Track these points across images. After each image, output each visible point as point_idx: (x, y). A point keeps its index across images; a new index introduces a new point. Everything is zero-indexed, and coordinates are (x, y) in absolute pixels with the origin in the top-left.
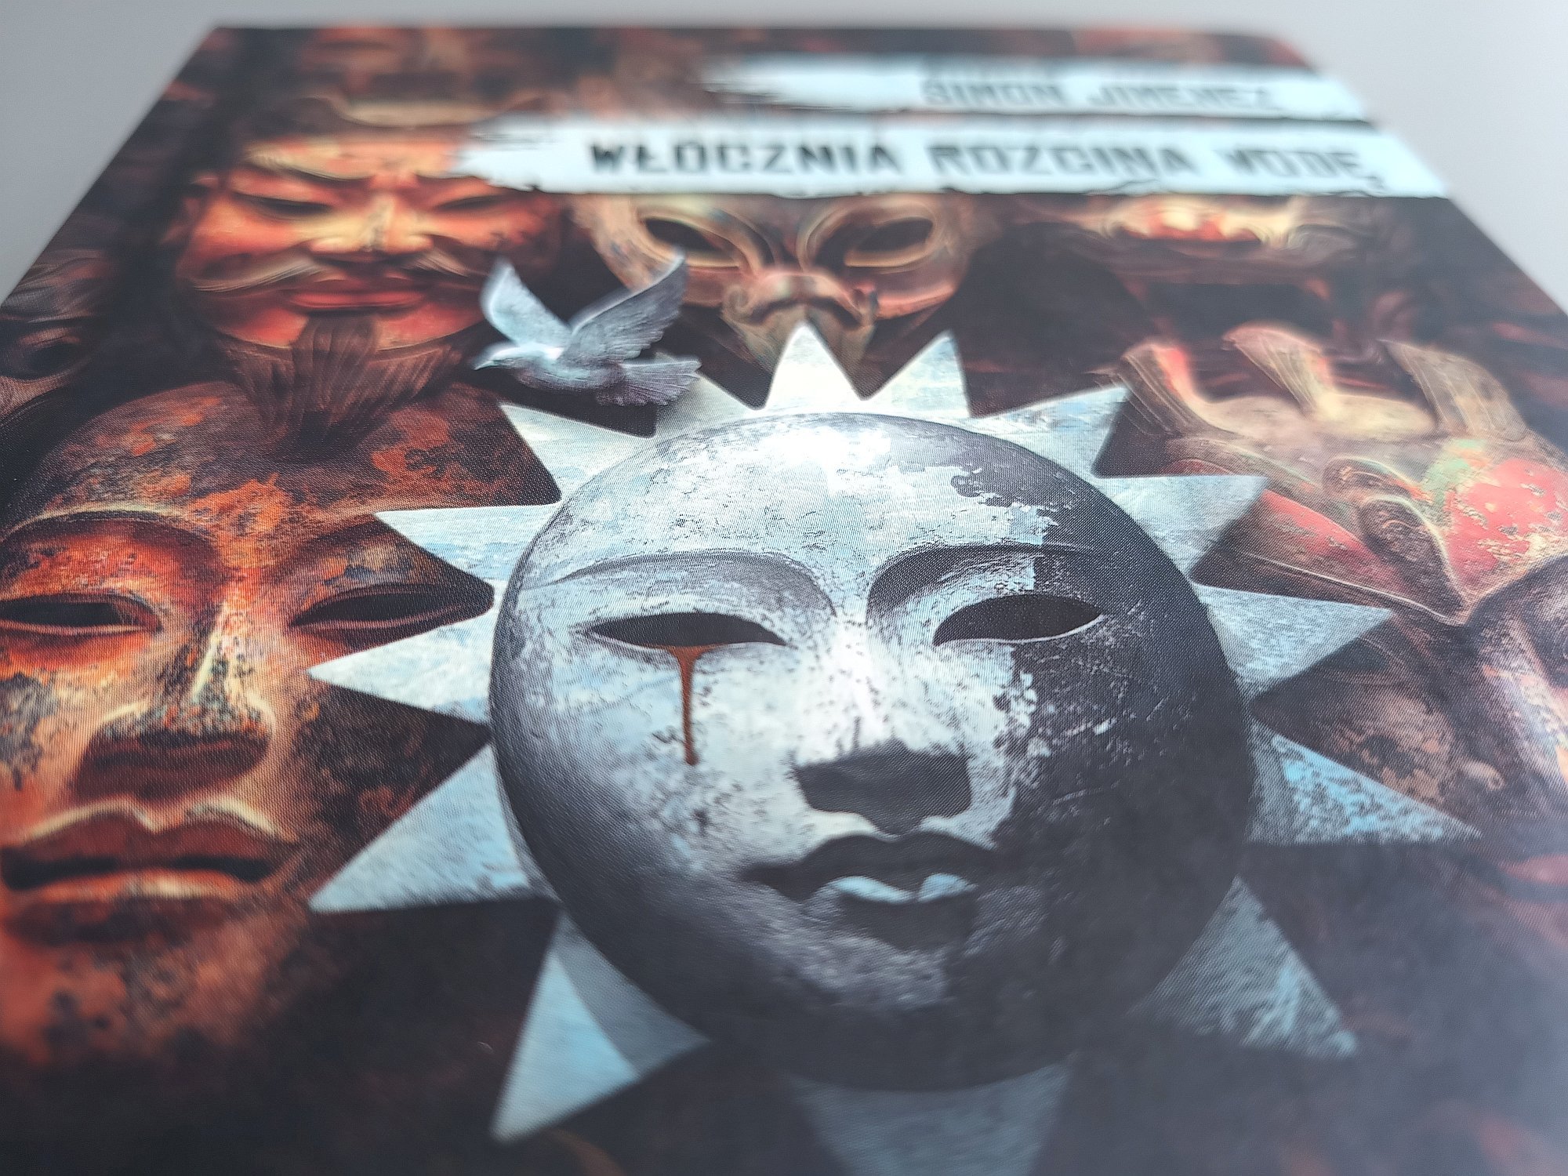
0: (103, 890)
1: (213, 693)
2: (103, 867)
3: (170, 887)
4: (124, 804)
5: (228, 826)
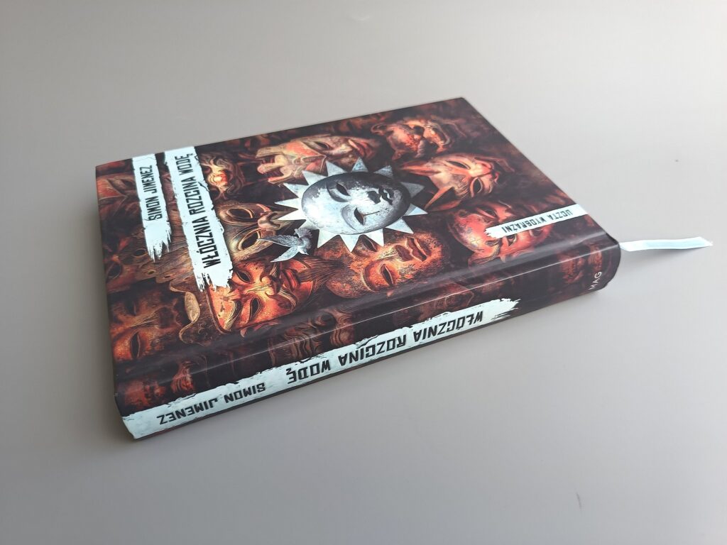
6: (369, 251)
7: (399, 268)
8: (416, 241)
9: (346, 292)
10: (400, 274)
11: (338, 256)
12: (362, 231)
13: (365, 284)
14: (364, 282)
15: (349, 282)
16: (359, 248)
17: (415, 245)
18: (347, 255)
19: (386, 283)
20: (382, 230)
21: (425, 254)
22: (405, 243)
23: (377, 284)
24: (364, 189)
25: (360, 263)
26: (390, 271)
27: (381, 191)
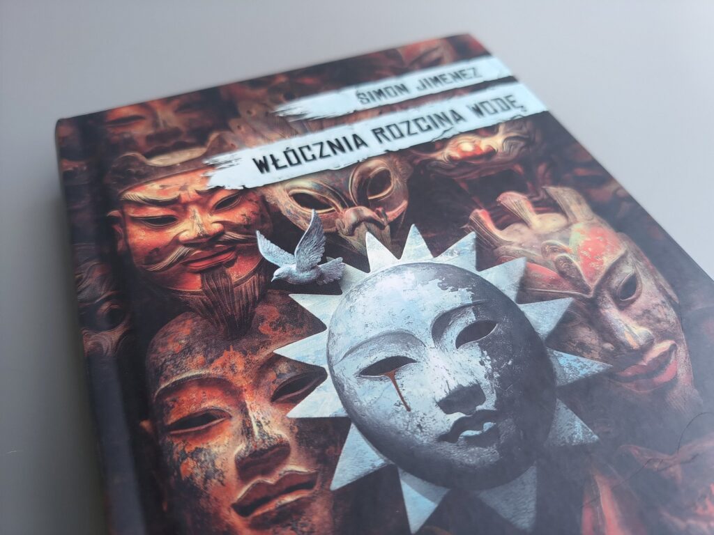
0: (270, 507)
1: (263, 434)
2: (266, 500)
3: (289, 499)
4: (259, 479)
5: (293, 475)
6: (275, 387)
7: (215, 450)
8: (304, 494)
9: (164, 345)
10: (199, 450)
11: (264, 328)
12: (336, 371)
13: (178, 378)
14: (184, 376)
15: (188, 350)
16: (283, 368)
17: (289, 491)
18: (265, 344)
19: (173, 418)
20: (343, 413)
21: (259, 512)
22: (295, 466)
23: (175, 401)
24: (489, 376)
25: (240, 368)
26: (208, 429)
27: (487, 415)
